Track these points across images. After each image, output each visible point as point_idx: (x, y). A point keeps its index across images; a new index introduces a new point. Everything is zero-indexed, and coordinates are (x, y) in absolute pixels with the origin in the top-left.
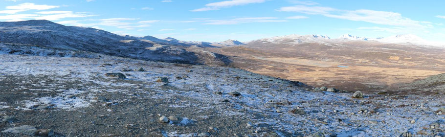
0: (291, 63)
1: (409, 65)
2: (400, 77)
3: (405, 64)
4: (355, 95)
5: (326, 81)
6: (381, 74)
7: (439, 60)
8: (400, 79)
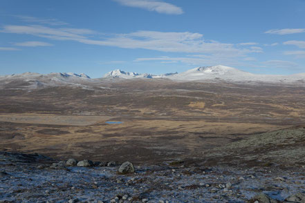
0: (26, 122)
1: (222, 116)
2: (208, 135)
3: (215, 114)
4: (121, 169)
5: (88, 148)
6: (177, 132)
7: (276, 106)
8: (207, 140)
